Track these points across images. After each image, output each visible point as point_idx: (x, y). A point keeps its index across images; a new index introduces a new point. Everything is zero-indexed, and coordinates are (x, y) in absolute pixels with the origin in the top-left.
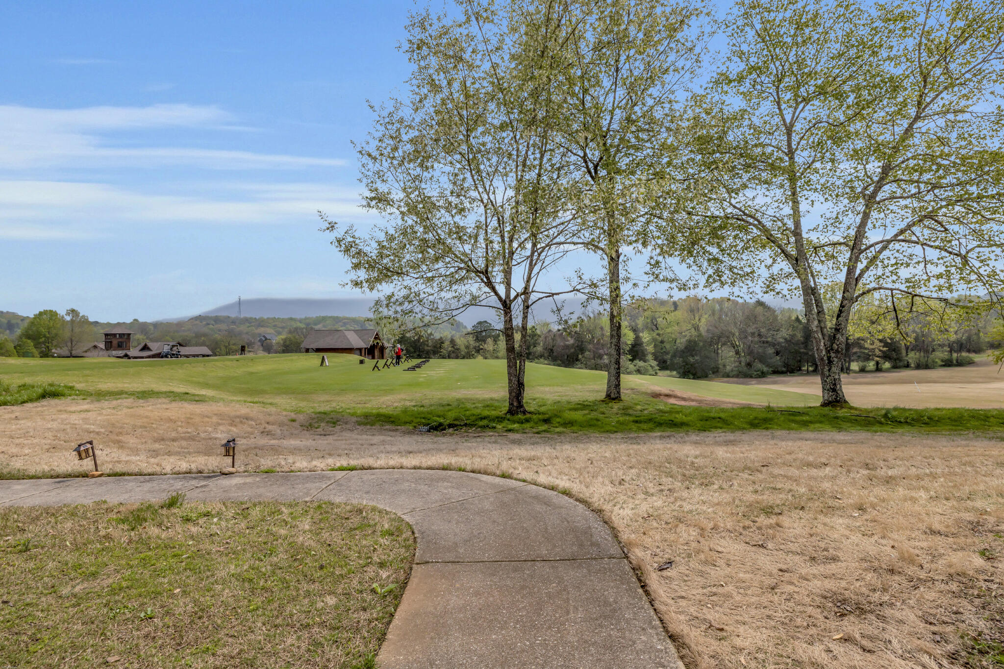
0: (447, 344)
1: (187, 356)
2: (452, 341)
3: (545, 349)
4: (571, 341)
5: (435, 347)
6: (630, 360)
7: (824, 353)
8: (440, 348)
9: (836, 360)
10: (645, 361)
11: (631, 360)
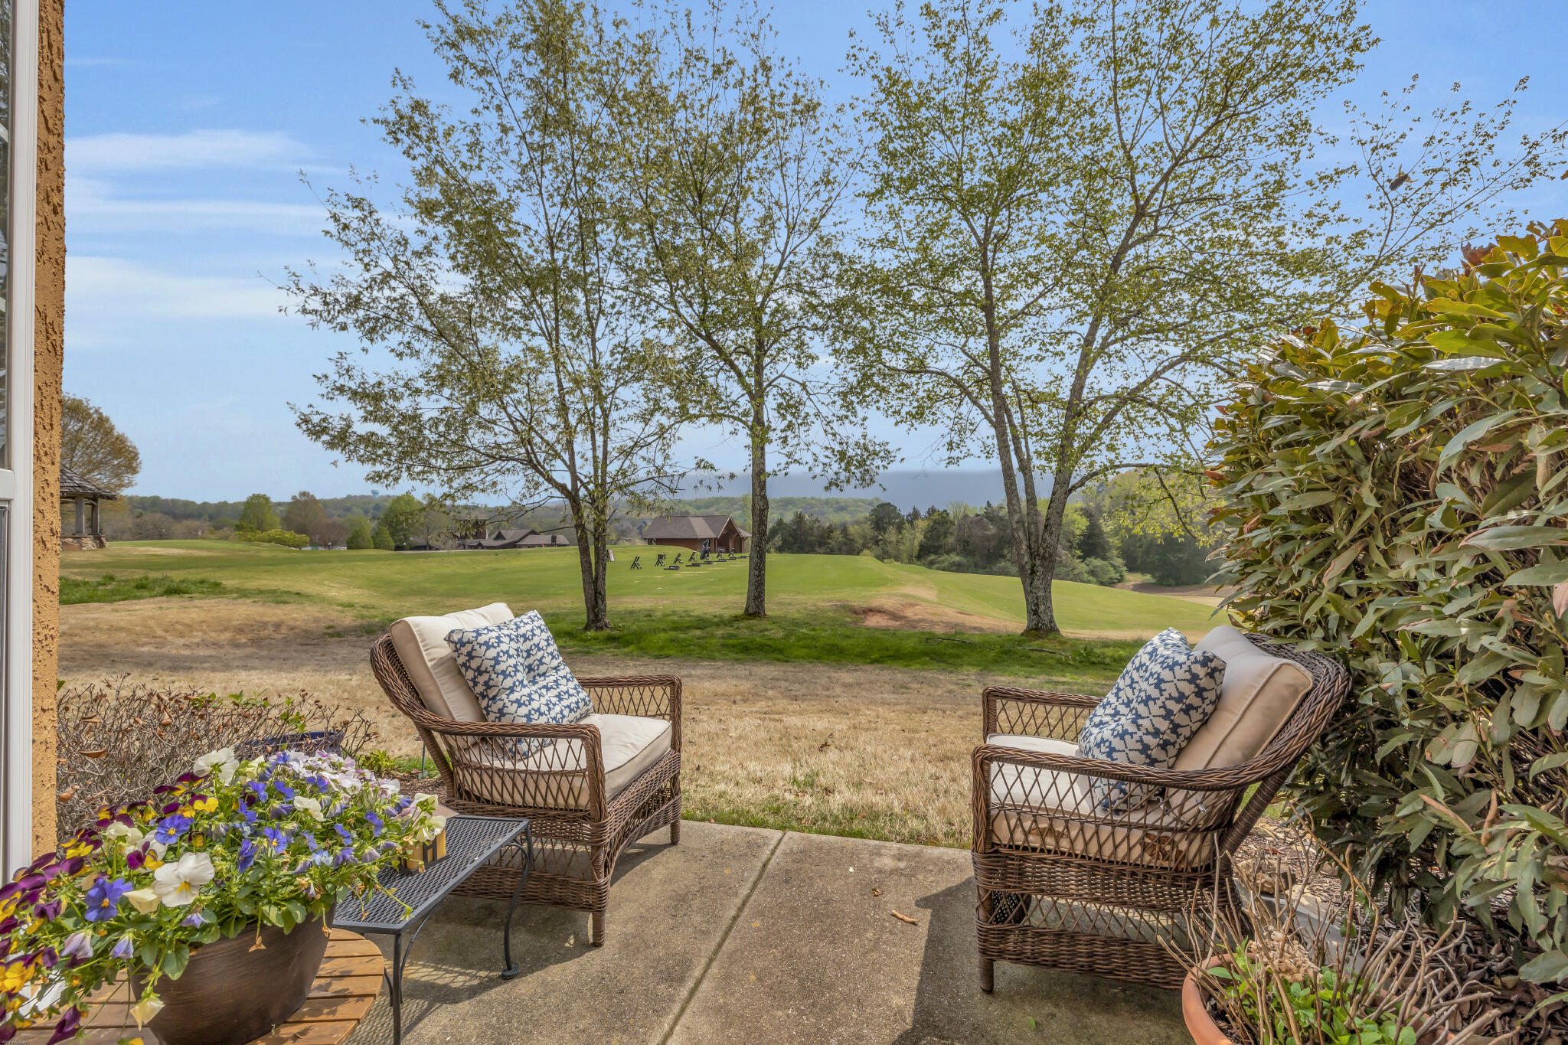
0: (837, 533)
1: (529, 546)
2: (844, 530)
3: (958, 540)
4: (992, 530)
5: (822, 537)
6: (1079, 557)
7: (1026, 559)
8: (829, 537)
9: (1040, 569)
10: (1104, 559)
11: (1083, 558)
